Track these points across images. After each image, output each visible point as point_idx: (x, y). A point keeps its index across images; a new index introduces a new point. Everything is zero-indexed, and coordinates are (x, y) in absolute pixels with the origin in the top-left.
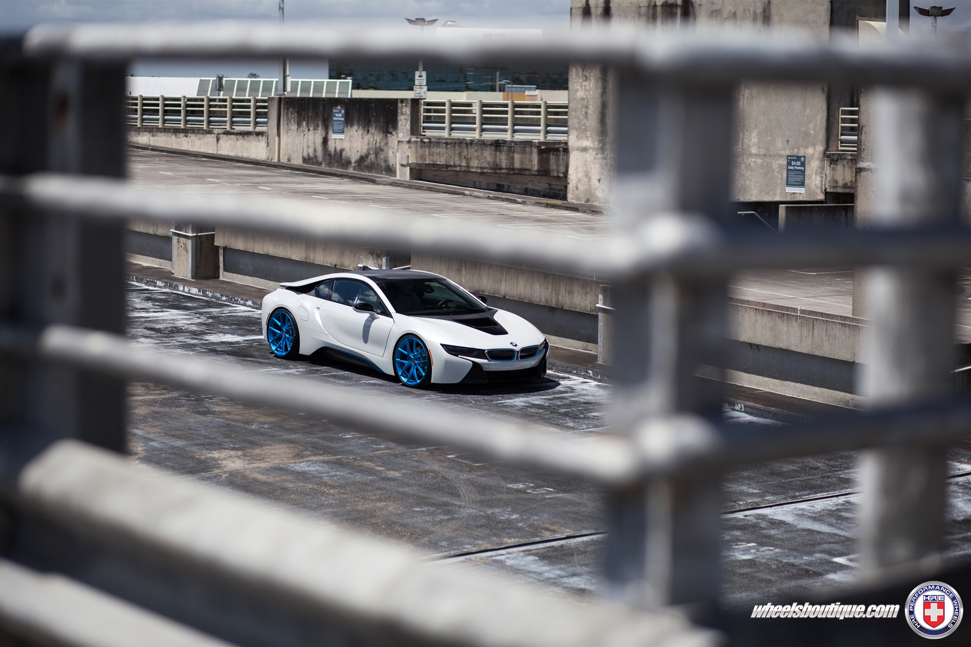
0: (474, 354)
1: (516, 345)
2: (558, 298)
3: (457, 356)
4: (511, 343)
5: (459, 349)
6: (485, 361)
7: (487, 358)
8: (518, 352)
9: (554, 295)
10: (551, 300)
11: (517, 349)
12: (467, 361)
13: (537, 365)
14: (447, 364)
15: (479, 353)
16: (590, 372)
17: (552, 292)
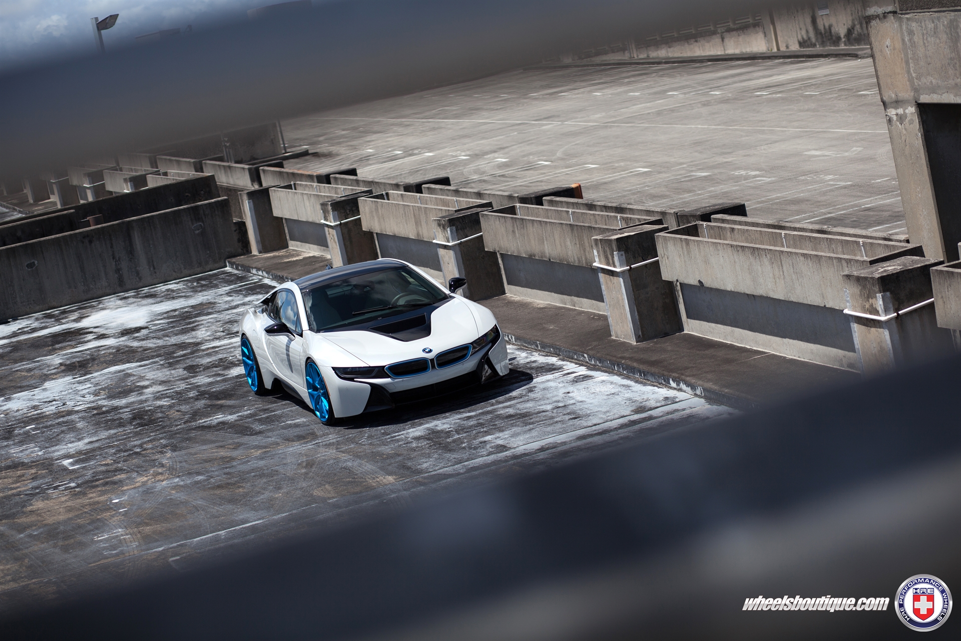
0: (373, 374)
1: (430, 351)
2: (585, 255)
3: (352, 380)
4: (424, 350)
5: (357, 369)
6: (388, 380)
7: (389, 377)
8: (432, 360)
9: (582, 252)
11: (431, 356)
12: (363, 385)
14: (342, 391)
15: (378, 372)
17: (580, 248)
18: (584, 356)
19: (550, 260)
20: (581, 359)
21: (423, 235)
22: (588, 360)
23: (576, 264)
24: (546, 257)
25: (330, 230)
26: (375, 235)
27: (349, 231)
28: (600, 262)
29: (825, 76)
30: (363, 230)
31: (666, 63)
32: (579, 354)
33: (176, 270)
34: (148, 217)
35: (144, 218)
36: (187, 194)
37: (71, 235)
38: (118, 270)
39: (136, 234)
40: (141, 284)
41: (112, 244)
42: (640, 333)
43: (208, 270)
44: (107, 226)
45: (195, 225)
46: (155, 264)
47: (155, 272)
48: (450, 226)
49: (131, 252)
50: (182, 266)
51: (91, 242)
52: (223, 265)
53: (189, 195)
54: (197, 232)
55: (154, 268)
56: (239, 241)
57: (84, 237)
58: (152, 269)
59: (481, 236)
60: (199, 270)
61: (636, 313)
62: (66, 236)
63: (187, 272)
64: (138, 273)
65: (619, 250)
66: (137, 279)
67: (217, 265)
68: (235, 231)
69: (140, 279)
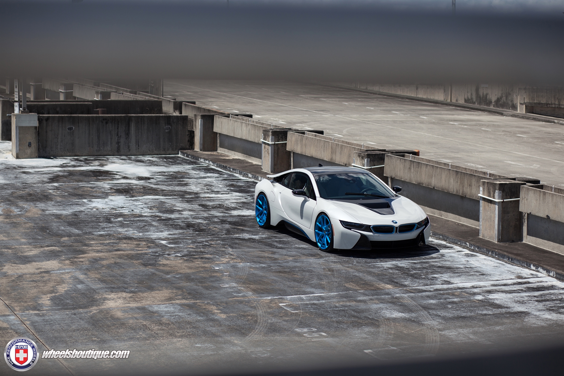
0: (363, 229)
1: (396, 223)
2: (463, 189)
3: (350, 229)
4: (393, 221)
5: (353, 224)
6: (371, 234)
7: (372, 232)
8: (397, 228)
9: (461, 187)
10: (460, 190)
11: (396, 225)
12: (357, 233)
13: (415, 238)
14: (343, 235)
15: (367, 228)
16: (468, 243)
17: (460, 185)
18: (466, 244)
19: (434, 188)
20: (464, 245)
21: (335, 160)
22: (469, 246)
23: (454, 193)
24: (431, 186)
25: (267, 146)
26: (292, 155)
27: (278, 149)
28: (483, 194)
29: (488, 121)
30: (287, 150)
31: (379, 94)
32: (462, 242)
33: (150, 150)
34: (142, 116)
35: (139, 116)
36: (147, 108)
37: (97, 117)
38: (118, 143)
39: (133, 124)
40: (129, 153)
41: (118, 127)
42: (500, 238)
43: (168, 154)
44: (118, 116)
45: (167, 127)
46: (140, 144)
47: (139, 149)
48: (367, 158)
49: (128, 134)
50: (154, 148)
51: (107, 123)
52: (177, 153)
53: (148, 109)
54: (167, 131)
55: (138, 146)
56: (188, 141)
57: (104, 120)
58: (137, 146)
59: (383, 167)
60: (163, 152)
61: (501, 226)
62: (94, 116)
63: (156, 152)
64: (129, 147)
65: (500, 190)
66: (128, 150)
67: (173, 152)
68: (188, 135)
69: (129, 150)
